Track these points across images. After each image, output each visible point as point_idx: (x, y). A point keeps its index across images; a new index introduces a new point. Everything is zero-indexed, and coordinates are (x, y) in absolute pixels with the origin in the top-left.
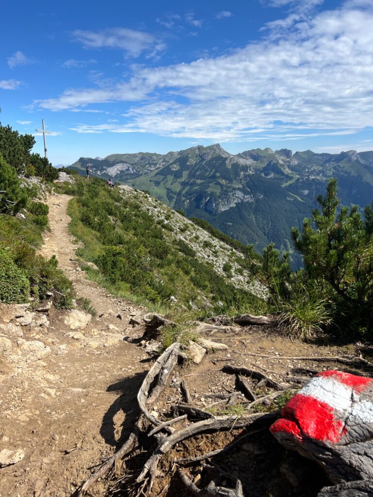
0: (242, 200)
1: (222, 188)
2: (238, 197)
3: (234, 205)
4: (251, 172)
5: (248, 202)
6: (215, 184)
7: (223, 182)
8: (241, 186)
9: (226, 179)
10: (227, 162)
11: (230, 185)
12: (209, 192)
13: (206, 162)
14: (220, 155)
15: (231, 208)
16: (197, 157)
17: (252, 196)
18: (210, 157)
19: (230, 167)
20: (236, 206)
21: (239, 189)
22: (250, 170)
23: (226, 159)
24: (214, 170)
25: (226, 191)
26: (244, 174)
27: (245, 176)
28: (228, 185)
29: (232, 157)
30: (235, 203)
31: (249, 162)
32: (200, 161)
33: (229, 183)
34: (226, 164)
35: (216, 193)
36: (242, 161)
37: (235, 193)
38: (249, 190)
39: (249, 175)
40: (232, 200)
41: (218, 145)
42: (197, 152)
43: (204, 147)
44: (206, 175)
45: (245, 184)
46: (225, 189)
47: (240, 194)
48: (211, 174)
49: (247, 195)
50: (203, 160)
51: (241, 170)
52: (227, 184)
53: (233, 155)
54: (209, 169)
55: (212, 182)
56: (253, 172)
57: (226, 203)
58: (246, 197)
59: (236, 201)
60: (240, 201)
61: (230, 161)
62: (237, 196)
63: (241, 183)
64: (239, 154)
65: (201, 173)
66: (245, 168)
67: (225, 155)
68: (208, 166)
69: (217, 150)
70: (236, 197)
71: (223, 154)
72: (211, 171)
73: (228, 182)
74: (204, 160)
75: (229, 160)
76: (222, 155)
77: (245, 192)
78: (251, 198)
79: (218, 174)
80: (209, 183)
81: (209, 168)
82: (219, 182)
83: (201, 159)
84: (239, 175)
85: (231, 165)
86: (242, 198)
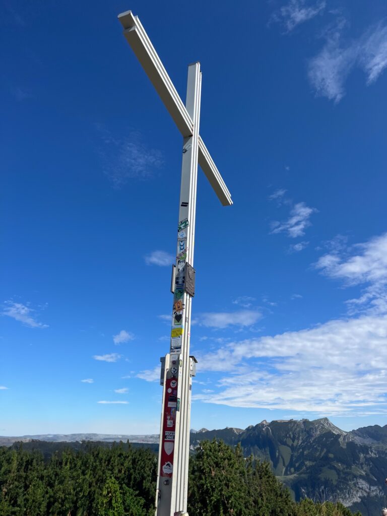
0: (369, 493)
1: (339, 474)
2: (362, 489)
3: (359, 500)
4: (373, 455)
5: (376, 496)
6: (329, 468)
7: (339, 466)
8: (364, 473)
9: (343, 462)
10: (341, 440)
11: (348, 470)
12: (323, 479)
13: (315, 440)
14: (331, 431)
15: (355, 504)
16: (302, 432)
17: (380, 487)
18: (318, 433)
19: (344, 447)
20: (362, 501)
21: (361, 477)
22: (372, 452)
23: (339, 436)
24: (325, 450)
25: (345, 478)
26: (365, 457)
27: (367, 459)
28: (346, 470)
29: (345, 434)
30: (360, 497)
31: (368, 442)
32: (307, 438)
33: (347, 468)
34: (339, 442)
35: (332, 480)
36: (358, 440)
37: (358, 483)
38: (376, 479)
39: (371, 459)
40: (355, 492)
41: (326, 419)
42: (302, 426)
43: (310, 420)
44: (317, 456)
45: (368, 471)
46: (342, 475)
47: (363, 484)
48: (323, 454)
49: (373, 486)
50: (310, 436)
51: (359, 452)
52: (344, 469)
53: (346, 432)
54: (319, 448)
55: (324, 466)
56: (375, 454)
57: (348, 496)
58: (373, 488)
59: (360, 494)
60: (365, 494)
61: (344, 439)
62: (361, 486)
63: (362, 468)
64: (353, 430)
65: (309, 453)
66: (365, 449)
67: (336, 432)
68: (317, 445)
69: (325, 425)
70: (359, 488)
71: (334, 430)
72: (322, 450)
73: (345, 467)
74: (312, 436)
75: (342, 438)
76: (332, 431)
77: (371, 483)
78: (380, 491)
79: (331, 456)
80: (321, 466)
81: (319, 446)
82: (334, 467)
83: (307, 435)
84: (358, 459)
85: (345, 444)
86: (368, 490)
